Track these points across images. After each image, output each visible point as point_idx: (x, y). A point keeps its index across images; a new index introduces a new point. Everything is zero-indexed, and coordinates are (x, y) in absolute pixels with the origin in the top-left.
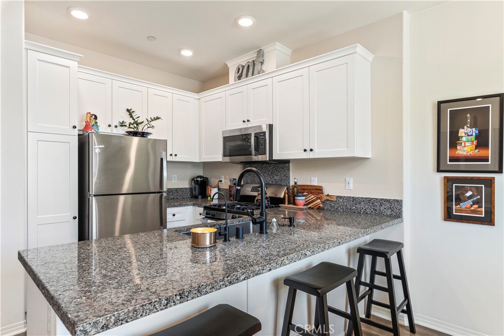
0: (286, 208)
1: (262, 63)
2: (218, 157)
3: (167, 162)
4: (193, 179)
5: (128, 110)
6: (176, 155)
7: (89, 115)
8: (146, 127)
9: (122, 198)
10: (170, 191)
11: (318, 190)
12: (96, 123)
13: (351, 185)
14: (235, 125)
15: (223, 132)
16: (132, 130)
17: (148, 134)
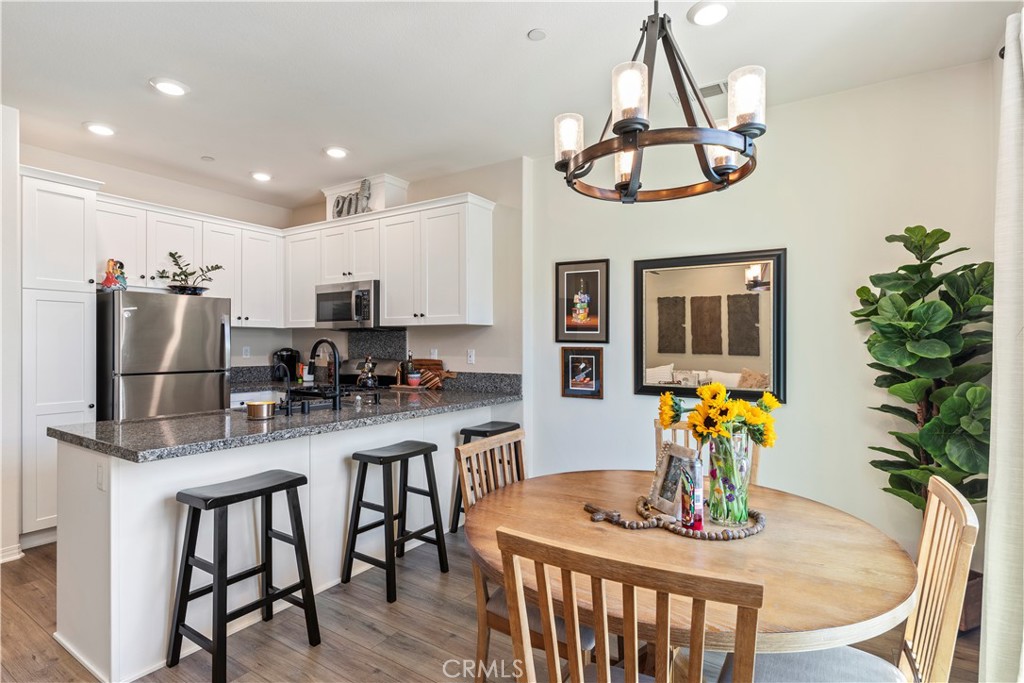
0: (398, 389)
1: (368, 198)
2: (310, 322)
3: (231, 328)
4: (276, 354)
5: (172, 255)
6: (247, 319)
7: (111, 263)
8: (200, 279)
9: (159, 379)
10: (236, 371)
11: (437, 365)
12: (122, 273)
13: (473, 358)
14: (333, 280)
15: (317, 287)
16: (178, 284)
17: (202, 289)
